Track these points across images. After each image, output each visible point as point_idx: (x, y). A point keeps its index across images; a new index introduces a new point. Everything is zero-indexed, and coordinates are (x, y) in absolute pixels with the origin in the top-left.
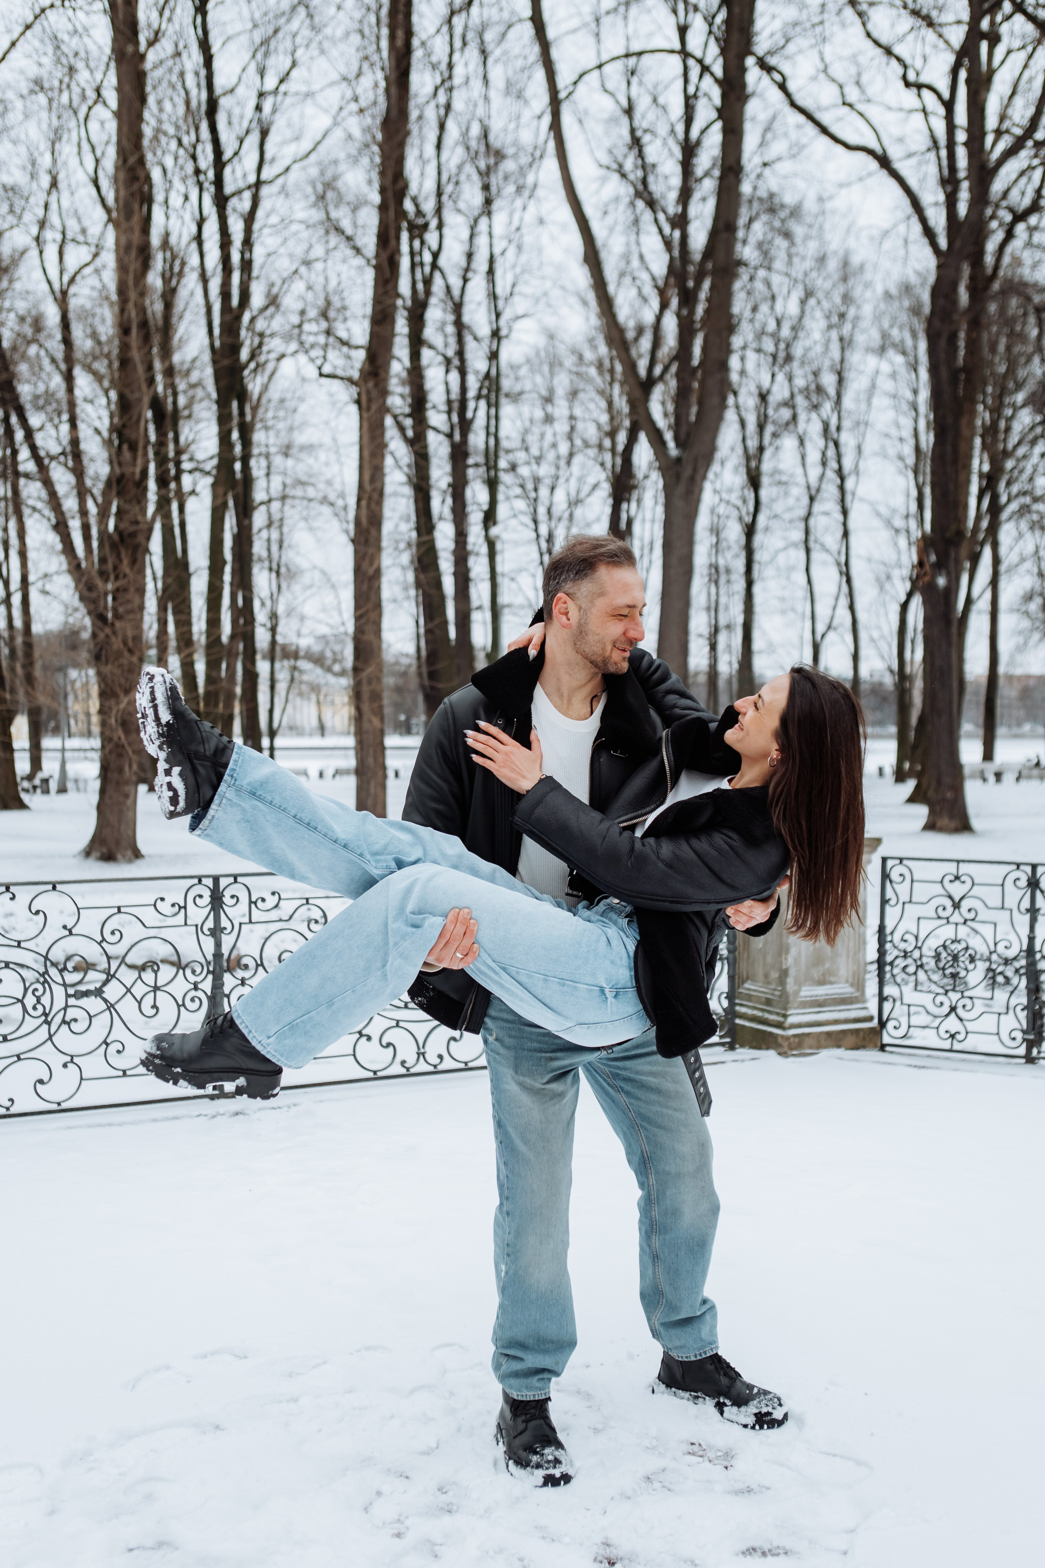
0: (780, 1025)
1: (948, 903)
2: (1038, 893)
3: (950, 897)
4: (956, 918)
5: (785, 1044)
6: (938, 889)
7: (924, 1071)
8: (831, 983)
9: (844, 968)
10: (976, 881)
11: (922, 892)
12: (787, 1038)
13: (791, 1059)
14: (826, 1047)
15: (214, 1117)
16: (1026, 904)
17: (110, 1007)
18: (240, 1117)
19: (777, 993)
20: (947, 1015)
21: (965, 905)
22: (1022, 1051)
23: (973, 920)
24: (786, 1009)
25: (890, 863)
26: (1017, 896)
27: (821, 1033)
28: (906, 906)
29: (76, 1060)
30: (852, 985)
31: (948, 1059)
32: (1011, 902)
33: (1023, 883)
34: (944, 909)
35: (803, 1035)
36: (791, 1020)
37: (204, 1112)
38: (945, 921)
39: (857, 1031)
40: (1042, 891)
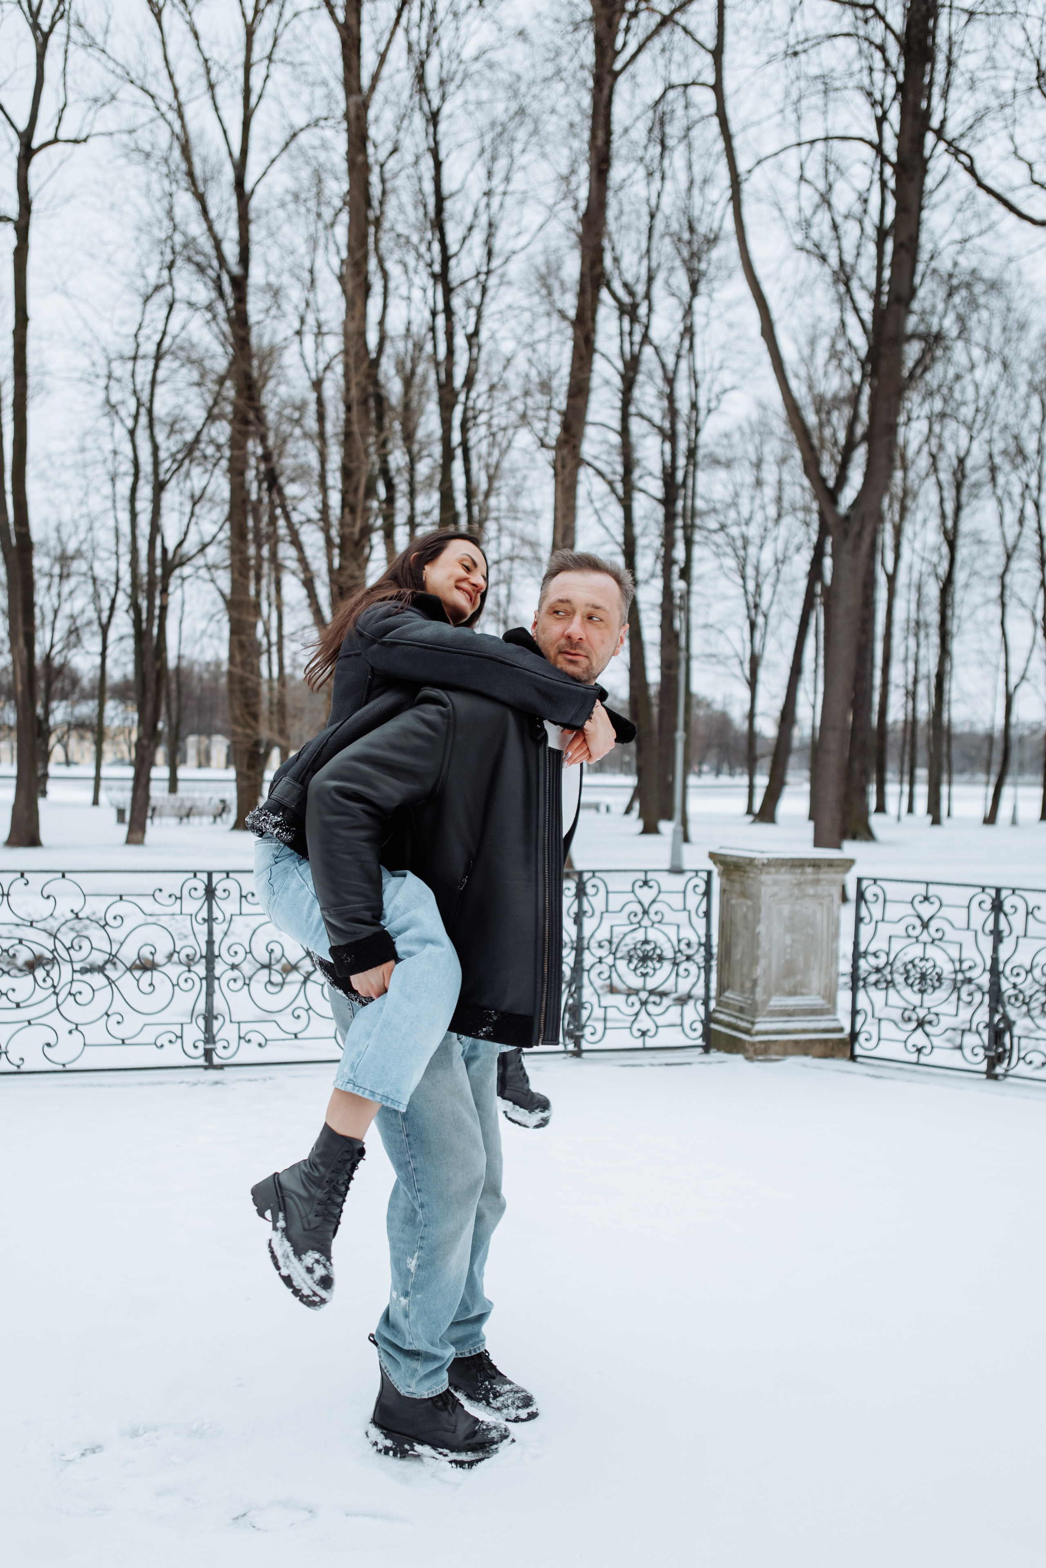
0: (747, 1032)
1: (918, 923)
2: (1002, 916)
3: (919, 917)
4: (925, 937)
5: (751, 1049)
6: (908, 910)
7: (879, 1081)
8: (802, 994)
9: (816, 981)
10: (944, 902)
11: (893, 912)
12: (753, 1044)
13: (757, 1064)
14: (792, 1054)
15: (195, 1084)
16: (990, 926)
17: (111, 982)
18: (219, 1086)
19: (749, 1002)
20: (914, 1030)
21: (933, 925)
22: (984, 1067)
23: (940, 939)
24: (754, 1016)
25: (865, 884)
26: (981, 917)
27: (788, 1041)
28: (880, 925)
29: (80, 1028)
30: (824, 997)
31: (914, 1071)
32: (976, 924)
33: (988, 905)
34: (914, 928)
35: (770, 1042)
36: (758, 1027)
37: (186, 1080)
38: (914, 940)
39: (826, 1041)
40: (1006, 915)
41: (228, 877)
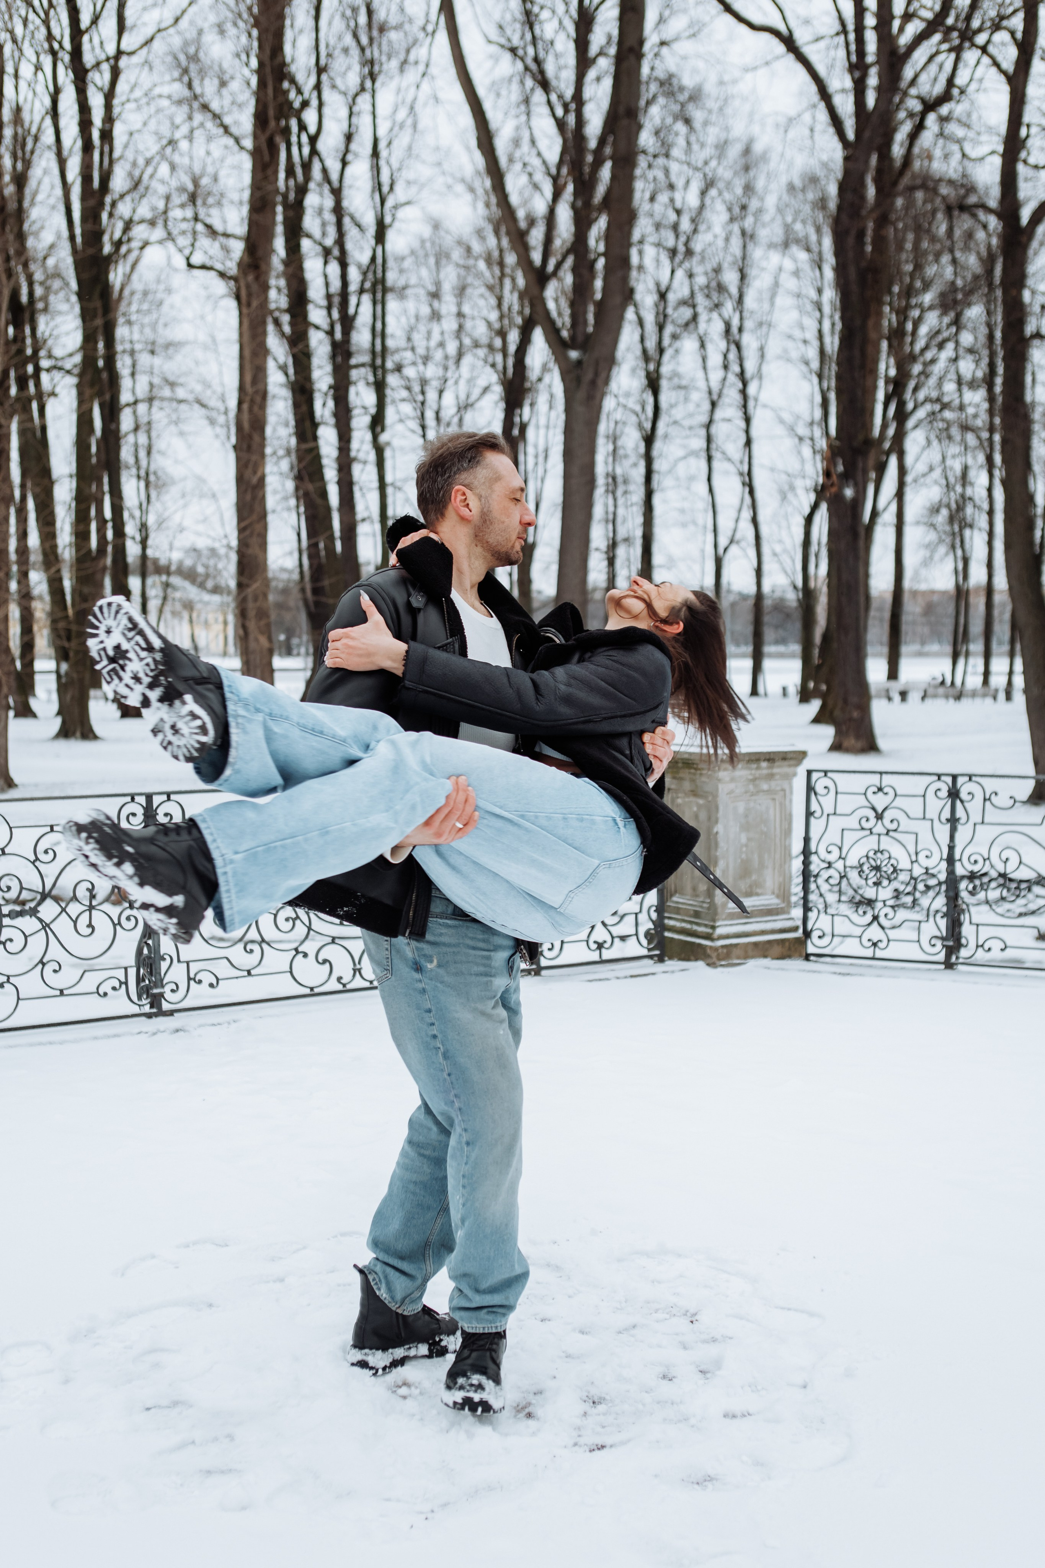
0: (708, 937)
1: (871, 814)
2: (958, 803)
3: (874, 809)
4: (879, 829)
5: (714, 955)
6: (862, 800)
7: (848, 978)
8: (757, 894)
9: (770, 880)
10: (898, 793)
11: (846, 804)
12: (716, 949)
13: (720, 969)
14: (753, 957)
15: (154, 1034)
16: (946, 814)
17: (46, 926)
18: (181, 1033)
19: (705, 905)
20: (869, 924)
21: (888, 816)
22: (942, 957)
23: (895, 830)
24: (714, 921)
25: (815, 776)
26: (938, 806)
27: (748, 944)
28: (831, 817)
29: (12, 980)
30: (778, 897)
31: (870, 966)
32: (932, 813)
33: (944, 793)
34: (868, 820)
35: (731, 945)
36: (719, 931)
37: (144, 1030)
38: (868, 832)
39: (783, 941)
40: (962, 802)
41: (169, 799)
